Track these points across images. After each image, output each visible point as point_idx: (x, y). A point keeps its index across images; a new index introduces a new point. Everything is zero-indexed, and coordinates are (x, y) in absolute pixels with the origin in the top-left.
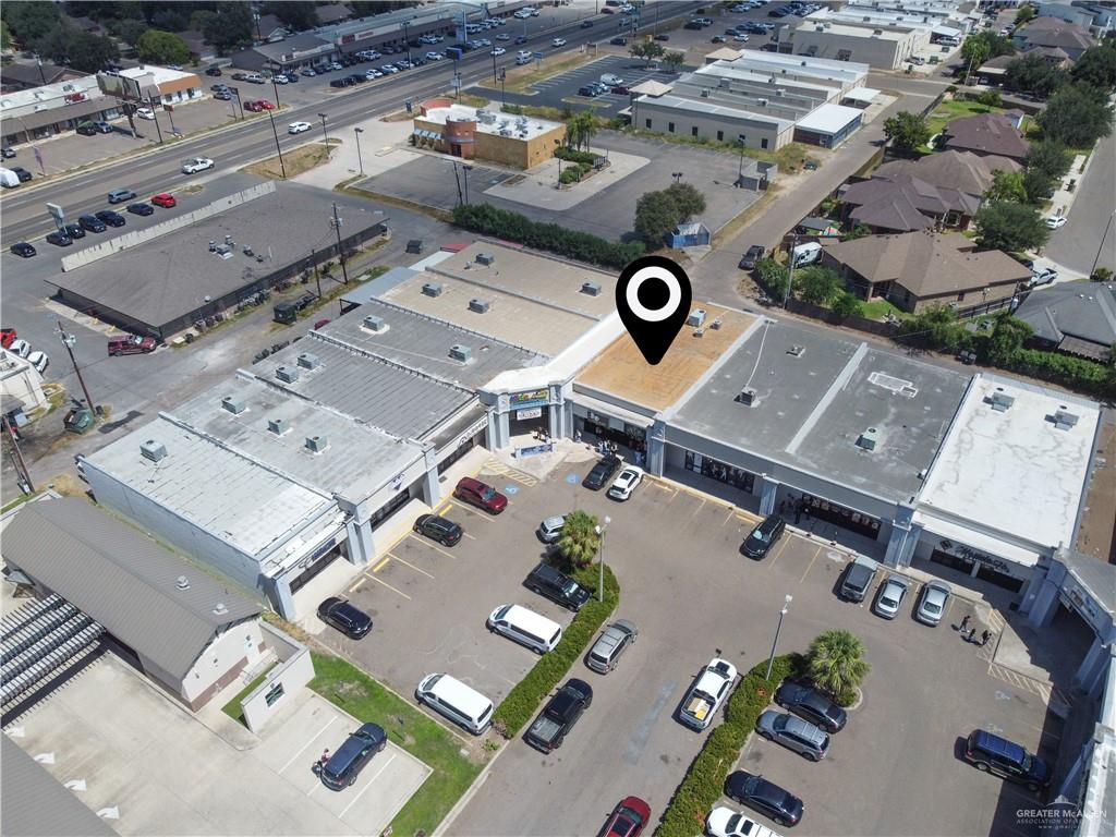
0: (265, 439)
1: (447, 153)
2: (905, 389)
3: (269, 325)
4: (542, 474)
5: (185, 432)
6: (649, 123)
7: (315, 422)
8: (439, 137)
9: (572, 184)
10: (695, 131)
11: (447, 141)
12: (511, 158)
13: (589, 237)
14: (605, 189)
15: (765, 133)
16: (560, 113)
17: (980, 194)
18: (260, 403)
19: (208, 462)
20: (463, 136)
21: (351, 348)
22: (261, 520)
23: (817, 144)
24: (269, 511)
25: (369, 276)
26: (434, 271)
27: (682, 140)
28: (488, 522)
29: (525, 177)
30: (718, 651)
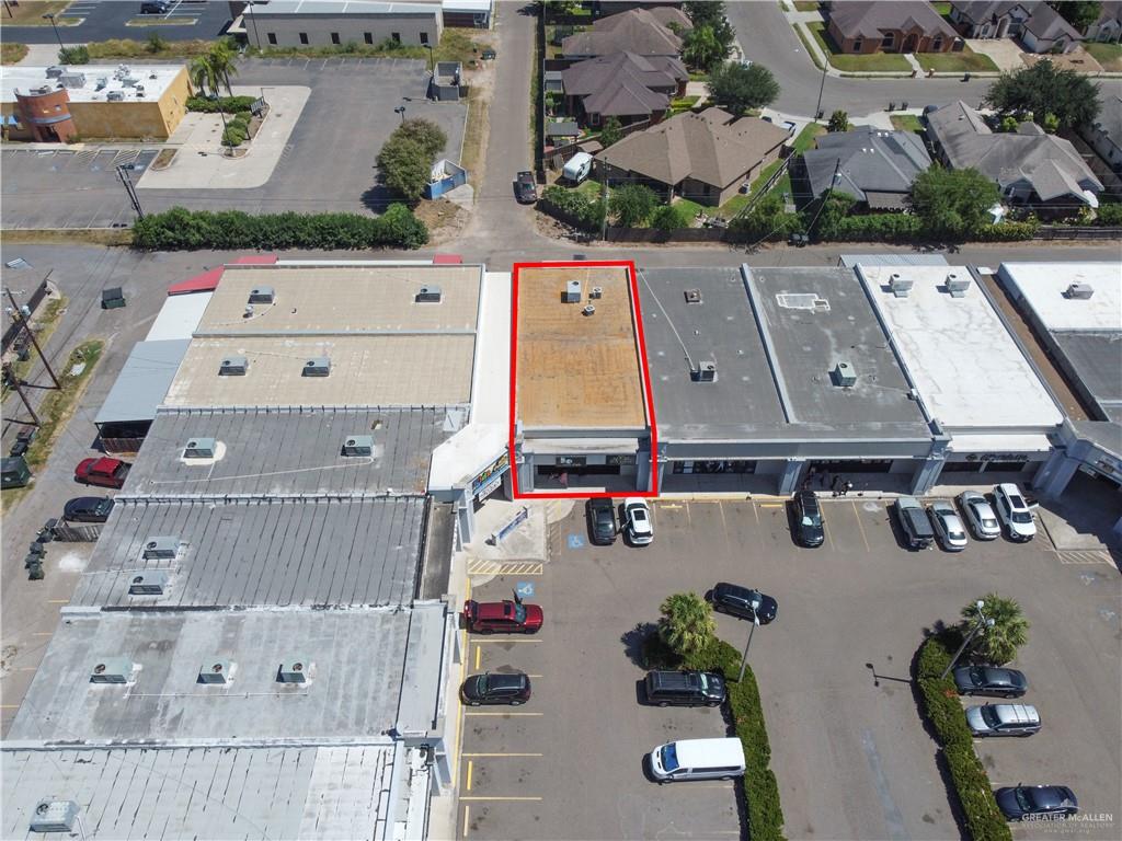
0: (210, 701)
1: (34, 140)
2: (817, 303)
4: (540, 550)
5: (71, 755)
6: (272, 38)
7: (257, 637)
8: (12, 121)
9: (243, 145)
10: (335, 38)
11: (28, 124)
12: (138, 129)
14: (290, 141)
15: (422, 26)
16: (145, 45)
17: (675, 53)
18: (145, 647)
19: (155, 782)
20: (54, 114)
21: (202, 500)
22: (324, 829)
23: (473, 26)
24: (321, 809)
25: (83, 365)
26: (207, 336)
27: (325, 53)
28: (535, 645)
29: (175, 151)
30: (870, 666)
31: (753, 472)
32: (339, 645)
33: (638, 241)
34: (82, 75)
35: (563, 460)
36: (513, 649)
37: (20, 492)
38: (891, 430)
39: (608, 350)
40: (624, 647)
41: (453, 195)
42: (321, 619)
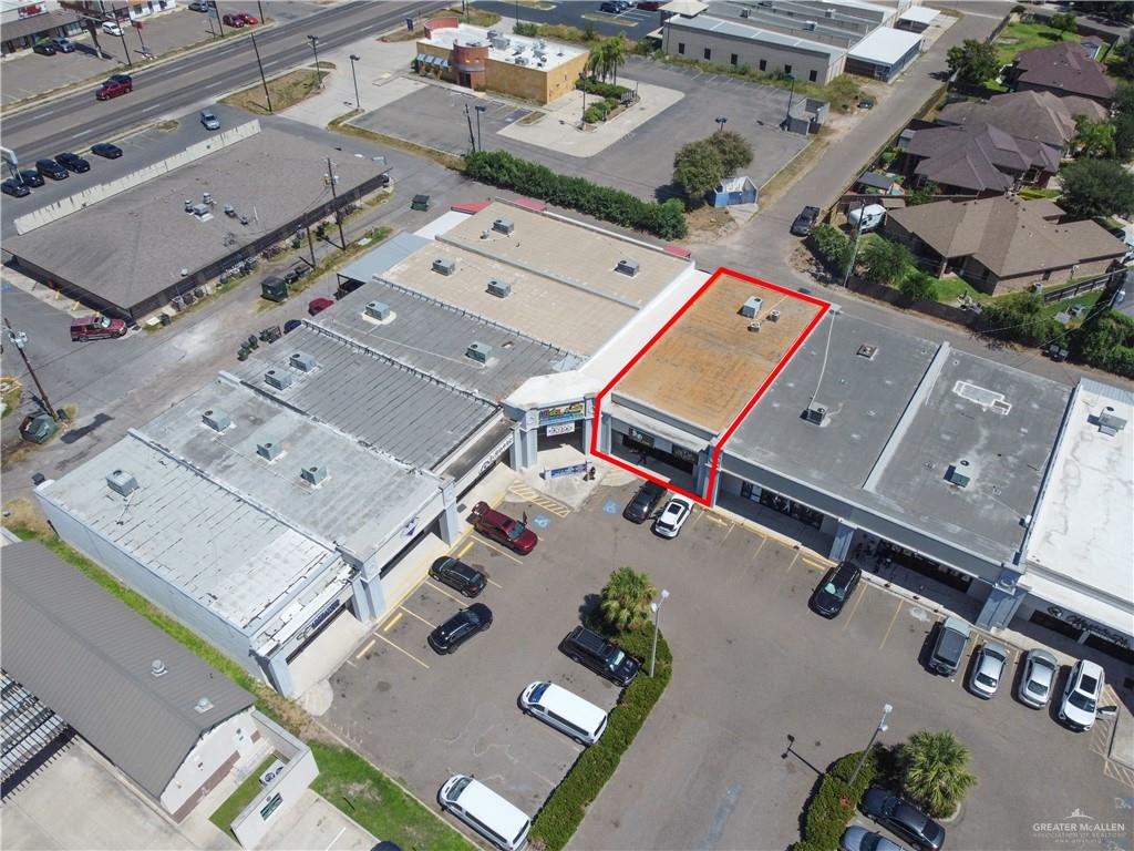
0: (254, 467)
1: (455, 83)
3: (256, 302)
4: (576, 501)
5: (160, 456)
6: (682, 48)
7: (313, 443)
8: (445, 65)
9: (597, 124)
10: (734, 58)
11: (455, 69)
12: (527, 91)
13: (621, 194)
14: (636, 131)
15: (814, 63)
16: (581, 33)
17: (1061, 144)
18: (246, 417)
19: (187, 497)
20: (473, 65)
21: (352, 344)
22: (251, 578)
23: (872, 77)
24: (260, 565)
25: (370, 240)
26: (445, 241)
27: (720, 70)
28: (515, 564)
29: (544, 114)
30: (791, 738)
31: (819, 528)
32: (357, 474)
33: (879, 299)
34: (509, 41)
35: (635, 433)
36: (497, 557)
37: (273, 304)
38: (970, 540)
39: (745, 364)
40: (583, 603)
41: (734, 210)
42: (359, 452)
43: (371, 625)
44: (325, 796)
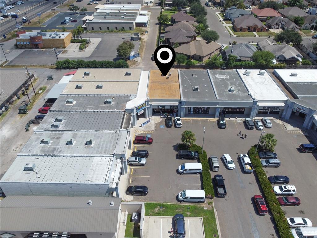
0: (69, 148)
1: (33, 48)
2: (226, 77)
4: (153, 128)
5: (34, 157)
6: (93, 28)
7: (81, 137)
8: (28, 43)
9: (84, 49)
10: (108, 28)
11: (32, 44)
12: (59, 45)
13: (108, 61)
14: (96, 48)
15: (130, 25)
16: (61, 30)
18: (54, 138)
19: (54, 163)
20: (38, 41)
21: (69, 111)
22: (95, 172)
23: (143, 26)
24: (94, 168)
25: (42, 91)
26: (73, 81)
27: (106, 32)
28: (151, 147)
29: (67, 50)
31: (208, 113)
32: (101, 138)
33: (182, 68)
34: (46, 34)
35: (159, 107)
36: (145, 147)
37: (24, 115)
39: (172, 85)
40: (173, 148)
41: (136, 59)
42: (97, 134)
43: (127, 175)
44: (151, 215)
